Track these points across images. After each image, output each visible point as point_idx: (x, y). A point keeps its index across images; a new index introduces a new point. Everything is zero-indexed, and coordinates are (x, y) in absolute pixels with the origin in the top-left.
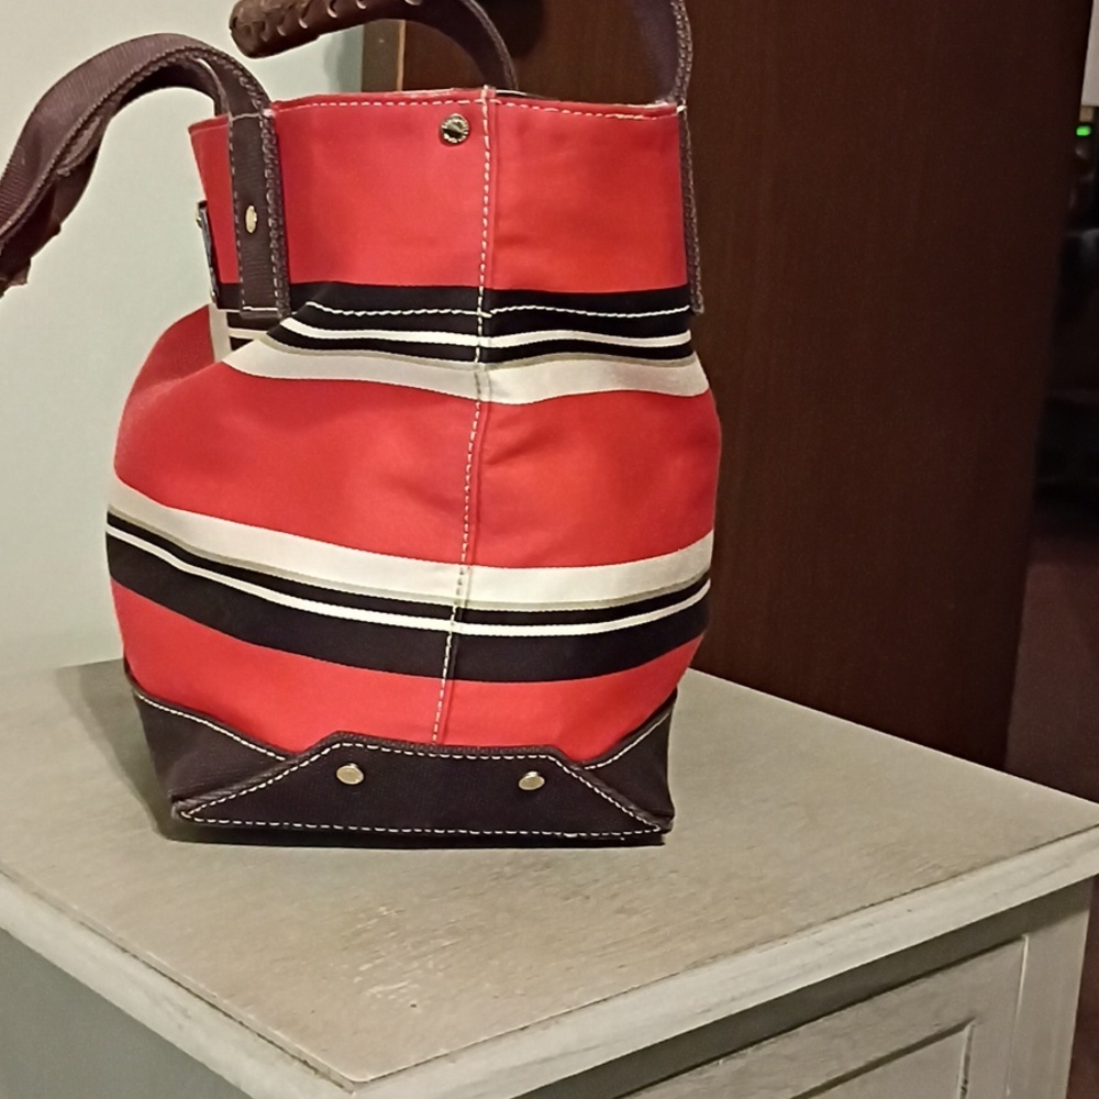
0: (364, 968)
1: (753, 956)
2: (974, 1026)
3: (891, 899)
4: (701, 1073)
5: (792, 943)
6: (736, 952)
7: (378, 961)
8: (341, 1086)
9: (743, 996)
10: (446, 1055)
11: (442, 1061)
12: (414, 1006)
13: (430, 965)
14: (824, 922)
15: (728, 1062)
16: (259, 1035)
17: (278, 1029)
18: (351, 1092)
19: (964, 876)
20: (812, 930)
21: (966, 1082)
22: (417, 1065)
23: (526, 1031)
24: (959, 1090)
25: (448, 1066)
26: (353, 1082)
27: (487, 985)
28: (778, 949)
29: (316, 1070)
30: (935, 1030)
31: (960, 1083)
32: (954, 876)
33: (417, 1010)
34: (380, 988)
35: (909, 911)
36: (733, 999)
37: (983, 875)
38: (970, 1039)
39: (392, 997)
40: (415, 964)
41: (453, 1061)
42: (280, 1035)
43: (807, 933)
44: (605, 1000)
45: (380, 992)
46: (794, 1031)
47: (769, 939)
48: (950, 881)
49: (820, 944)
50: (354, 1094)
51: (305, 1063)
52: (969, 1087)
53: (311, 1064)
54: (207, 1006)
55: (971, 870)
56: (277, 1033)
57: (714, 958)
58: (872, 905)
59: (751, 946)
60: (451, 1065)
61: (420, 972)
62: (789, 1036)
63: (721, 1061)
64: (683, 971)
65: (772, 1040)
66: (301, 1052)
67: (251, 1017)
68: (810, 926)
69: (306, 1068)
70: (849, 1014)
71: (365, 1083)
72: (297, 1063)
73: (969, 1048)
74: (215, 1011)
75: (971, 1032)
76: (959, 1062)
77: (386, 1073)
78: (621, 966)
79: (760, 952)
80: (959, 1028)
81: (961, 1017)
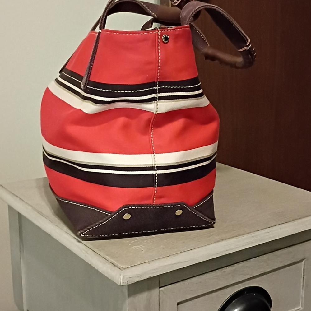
0: (132, 242)
1: (233, 240)
2: (305, 261)
3: (275, 226)
4: (222, 270)
5: (245, 236)
6: (229, 239)
7: (136, 241)
8: (120, 269)
9: (230, 249)
10: (148, 262)
11: (147, 263)
12: (142, 251)
13: (149, 241)
14: (255, 232)
15: (230, 267)
16: (103, 257)
17: (107, 256)
18: (122, 270)
19: (298, 220)
20: (252, 233)
21: (304, 276)
22: (139, 264)
23: (169, 257)
24: (302, 278)
25: (147, 265)
26: (123, 268)
27: (162, 246)
28: (241, 238)
29: (115, 265)
30: (293, 261)
31: (302, 276)
32: (294, 220)
33: (143, 252)
34: (135, 247)
35: (280, 229)
36: (227, 250)
37: (303, 220)
38: (304, 264)
39: (137, 249)
40: (145, 241)
41: (149, 264)
42: (108, 258)
43: (249, 234)
44: (191, 250)
45: (135, 248)
46: (249, 260)
47: (239, 235)
48: (293, 221)
49: (253, 237)
50: (123, 271)
51: (113, 264)
52: (305, 277)
53: (114, 264)
54: (92, 251)
55: (300, 218)
56: (107, 257)
57: (222, 240)
58: (269, 227)
59: (234, 237)
60: (148, 264)
61: (146, 243)
62: (248, 262)
63: (228, 267)
64: (214, 243)
65: (243, 262)
66: (112, 261)
67: (101, 253)
68: (251, 232)
69: (112, 265)
70: (265, 257)
71: (126, 268)
72: (111, 264)
73: (304, 266)
74: (94, 252)
75: (305, 262)
76: (302, 270)
77: (131, 266)
78: (197, 242)
79: (236, 239)
80: (301, 261)
81: (301, 258)
